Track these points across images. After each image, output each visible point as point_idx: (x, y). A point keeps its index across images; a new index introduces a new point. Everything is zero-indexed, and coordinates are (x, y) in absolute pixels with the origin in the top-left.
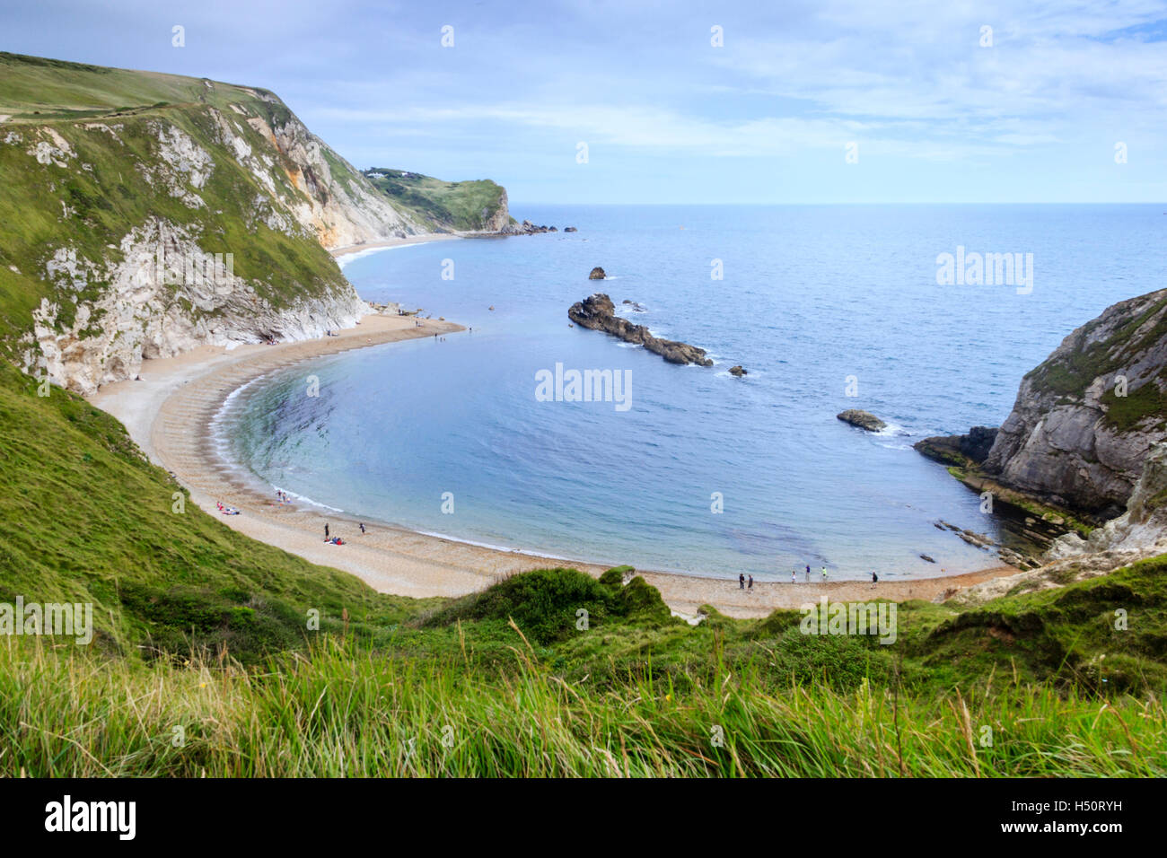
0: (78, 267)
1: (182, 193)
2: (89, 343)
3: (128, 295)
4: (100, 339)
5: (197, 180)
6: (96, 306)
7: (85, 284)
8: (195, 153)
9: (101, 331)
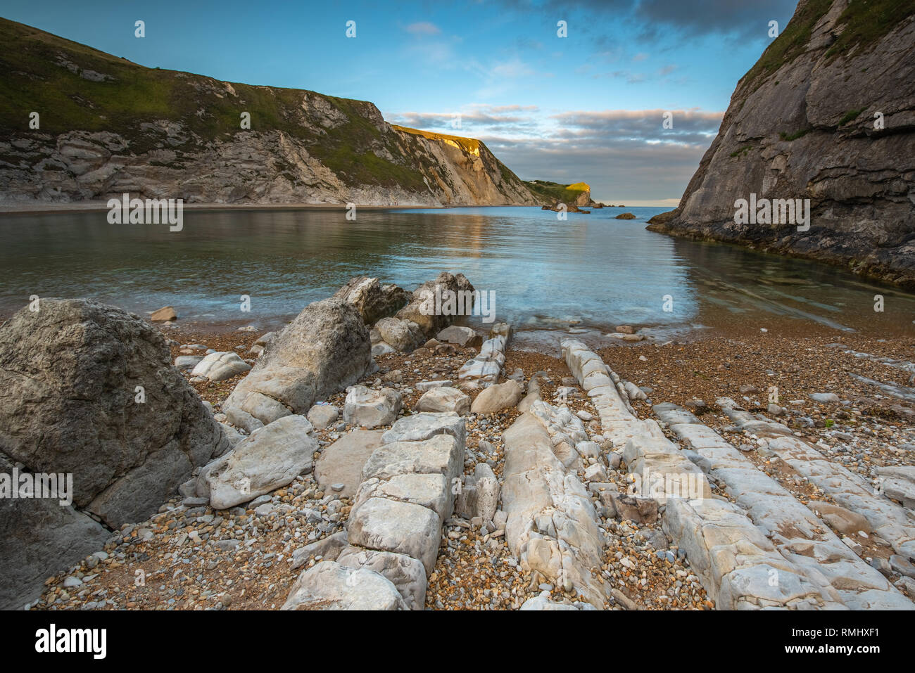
0: (180, 134)
1: (308, 125)
2: (164, 170)
3: (233, 161)
4: (178, 171)
5: (327, 123)
6: (185, 155)
7: (180, 143)
8: (331, 111)
9: (183, 167)
